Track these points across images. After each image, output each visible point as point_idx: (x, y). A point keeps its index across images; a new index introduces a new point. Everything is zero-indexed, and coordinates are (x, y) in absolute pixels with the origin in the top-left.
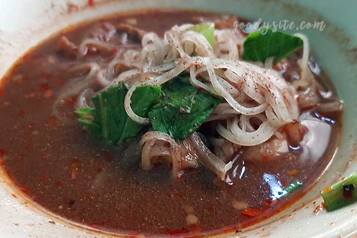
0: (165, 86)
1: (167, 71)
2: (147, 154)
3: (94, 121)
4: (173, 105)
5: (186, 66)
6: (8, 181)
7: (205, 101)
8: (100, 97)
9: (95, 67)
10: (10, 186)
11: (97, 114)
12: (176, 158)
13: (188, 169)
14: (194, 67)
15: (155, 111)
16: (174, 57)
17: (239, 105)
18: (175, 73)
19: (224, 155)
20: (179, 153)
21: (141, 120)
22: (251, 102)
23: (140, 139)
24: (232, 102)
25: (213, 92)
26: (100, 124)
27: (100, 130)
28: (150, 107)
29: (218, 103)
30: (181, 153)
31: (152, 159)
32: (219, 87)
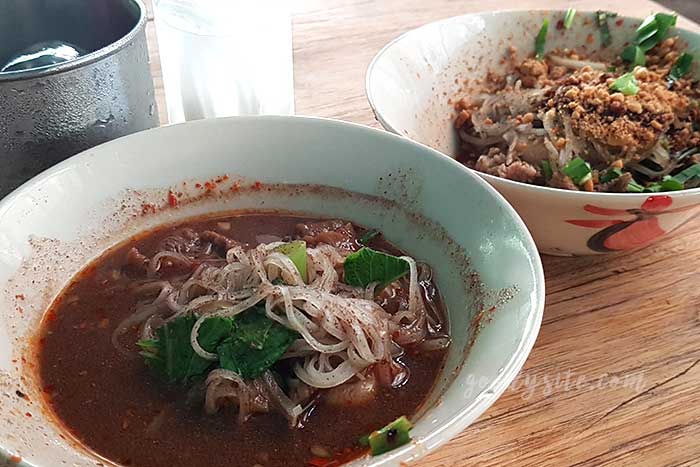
0: (239, 317)
1: (245, 299)
2: (212, 395)
3: (158, 355)
4: (245, 340)
5: (263, 296)
6: (57, 421)
7: (281, 337)
8: (166, 329)
9: (167, 288)
10: (59, 426)
11: (161, 346)
12: (243, 400)
13: (257, 413)
14: (271, 297)
15: (225, 346)
16: (256, 281)
17: (315, 342)
18: (251, 303)
19: (298, 397)
20: (247, 394)
21: (208, 356)
22: (330, 339)
23: (206, 378)
24: (308, 338)
25: (288, 326)
26: (164, 358)
27: (164, 365)
28: (221, 341)
29: (294, 339)
30: (250, 395)
31: (218, 401)
32: (295, 320)
